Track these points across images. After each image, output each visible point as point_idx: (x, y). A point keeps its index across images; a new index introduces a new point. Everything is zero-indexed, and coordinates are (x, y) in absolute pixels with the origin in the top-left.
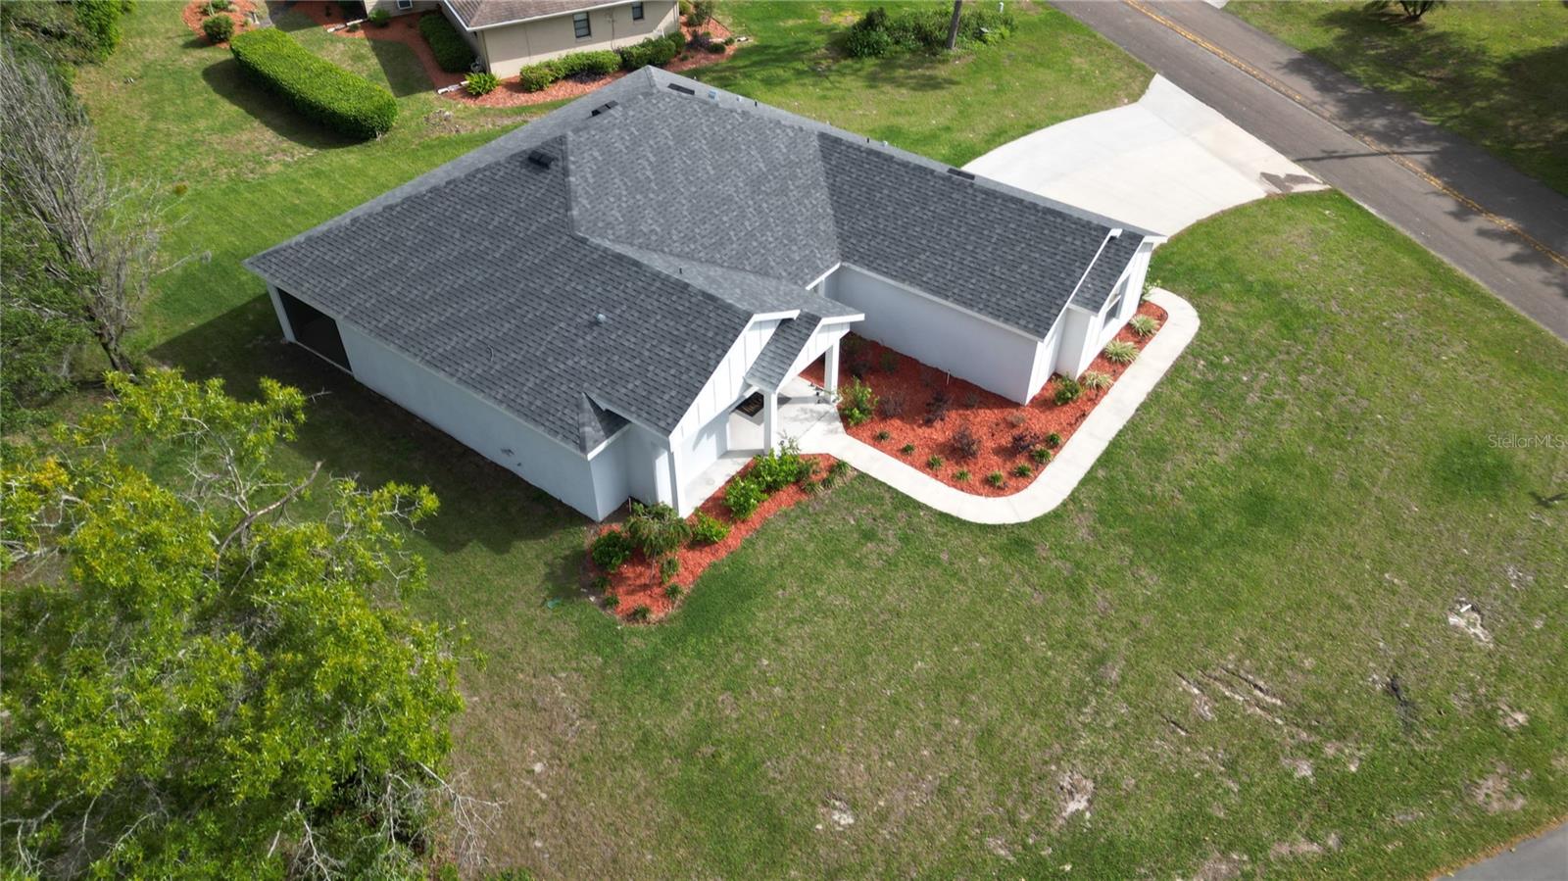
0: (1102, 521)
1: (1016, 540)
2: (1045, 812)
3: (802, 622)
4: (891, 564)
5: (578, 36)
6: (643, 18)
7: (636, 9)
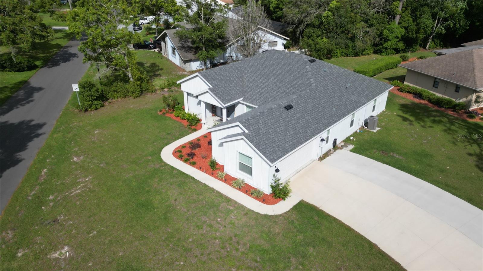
5: (434, 86)
6: (458, 92)
7: (458, 88)
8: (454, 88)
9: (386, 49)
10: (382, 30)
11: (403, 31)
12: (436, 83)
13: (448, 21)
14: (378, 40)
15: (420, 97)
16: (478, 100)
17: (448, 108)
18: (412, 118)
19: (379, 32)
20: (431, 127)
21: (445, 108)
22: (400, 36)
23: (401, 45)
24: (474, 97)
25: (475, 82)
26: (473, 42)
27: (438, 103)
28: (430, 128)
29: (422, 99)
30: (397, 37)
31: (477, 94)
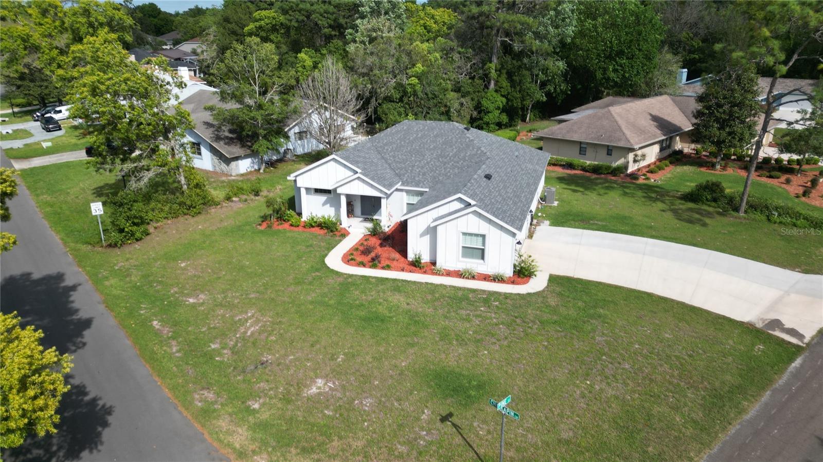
5: (580, 154)
6: (611, 155)
7: (610, 150)
8: (605, 152)
9: (488, 124)
10: (478, 100)
11: (504, 100)
12: (582, 147)
13: (546, 85)
14: (475, 114)
15: (571, 168)
16: (636, 159)
17: (607, 173)
18: (581, 189)
19: (475, 103)
20: (606, 193)
21: (605, 174)
22: (501, 106)
23: (504, 118)
24: (631, 156)
25: (629, 141)
26: (583, 107)
27: (596, 170)
28: (606, 195)
29: (574, 169)
30: (498, 108)
31: (634, 153)
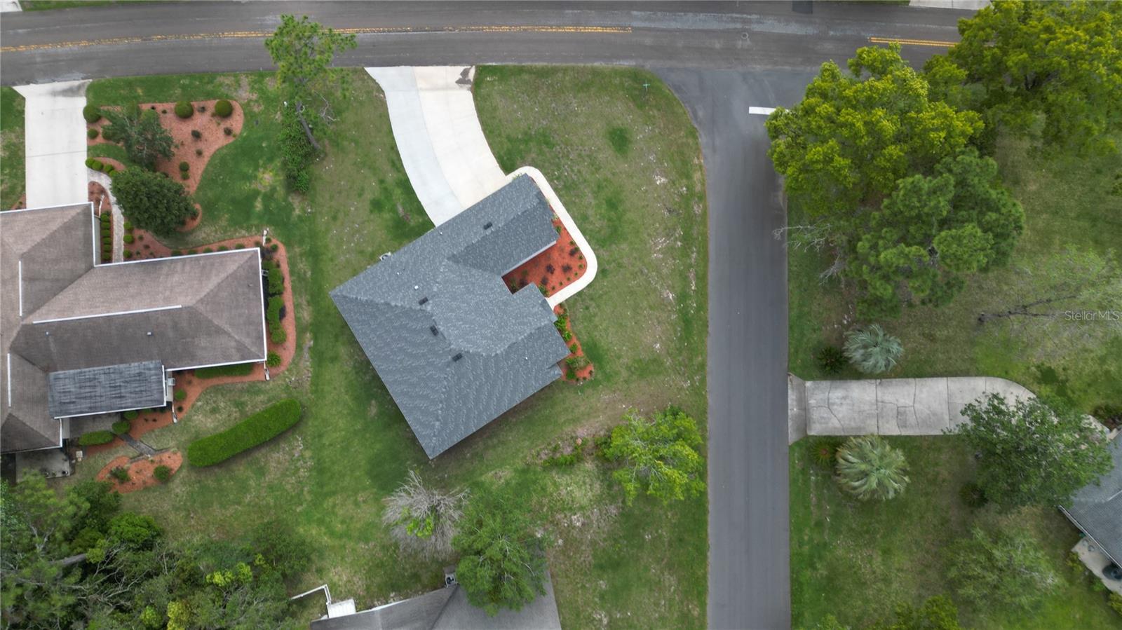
0: (603, 247)
1: (602, 272)
2: (670, 303)
3: (607, 335)
4: (598, 306)
